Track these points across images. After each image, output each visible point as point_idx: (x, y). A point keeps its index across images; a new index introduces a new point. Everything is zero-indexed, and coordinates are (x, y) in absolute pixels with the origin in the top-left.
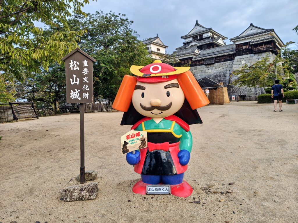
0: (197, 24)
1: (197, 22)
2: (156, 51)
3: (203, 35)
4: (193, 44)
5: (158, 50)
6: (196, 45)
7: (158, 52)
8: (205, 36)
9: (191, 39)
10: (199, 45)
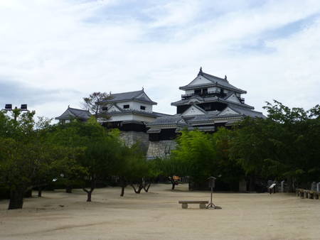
0: (201, 73)
1: (201, 70)
2: (139, 110)
3: (206, 90)
4: (194, 100)
5: (143, 108)
6: (196, 102)
7: (143, 111)
8: (210, 90)
9: (193, 92)
10: (200, 102)
